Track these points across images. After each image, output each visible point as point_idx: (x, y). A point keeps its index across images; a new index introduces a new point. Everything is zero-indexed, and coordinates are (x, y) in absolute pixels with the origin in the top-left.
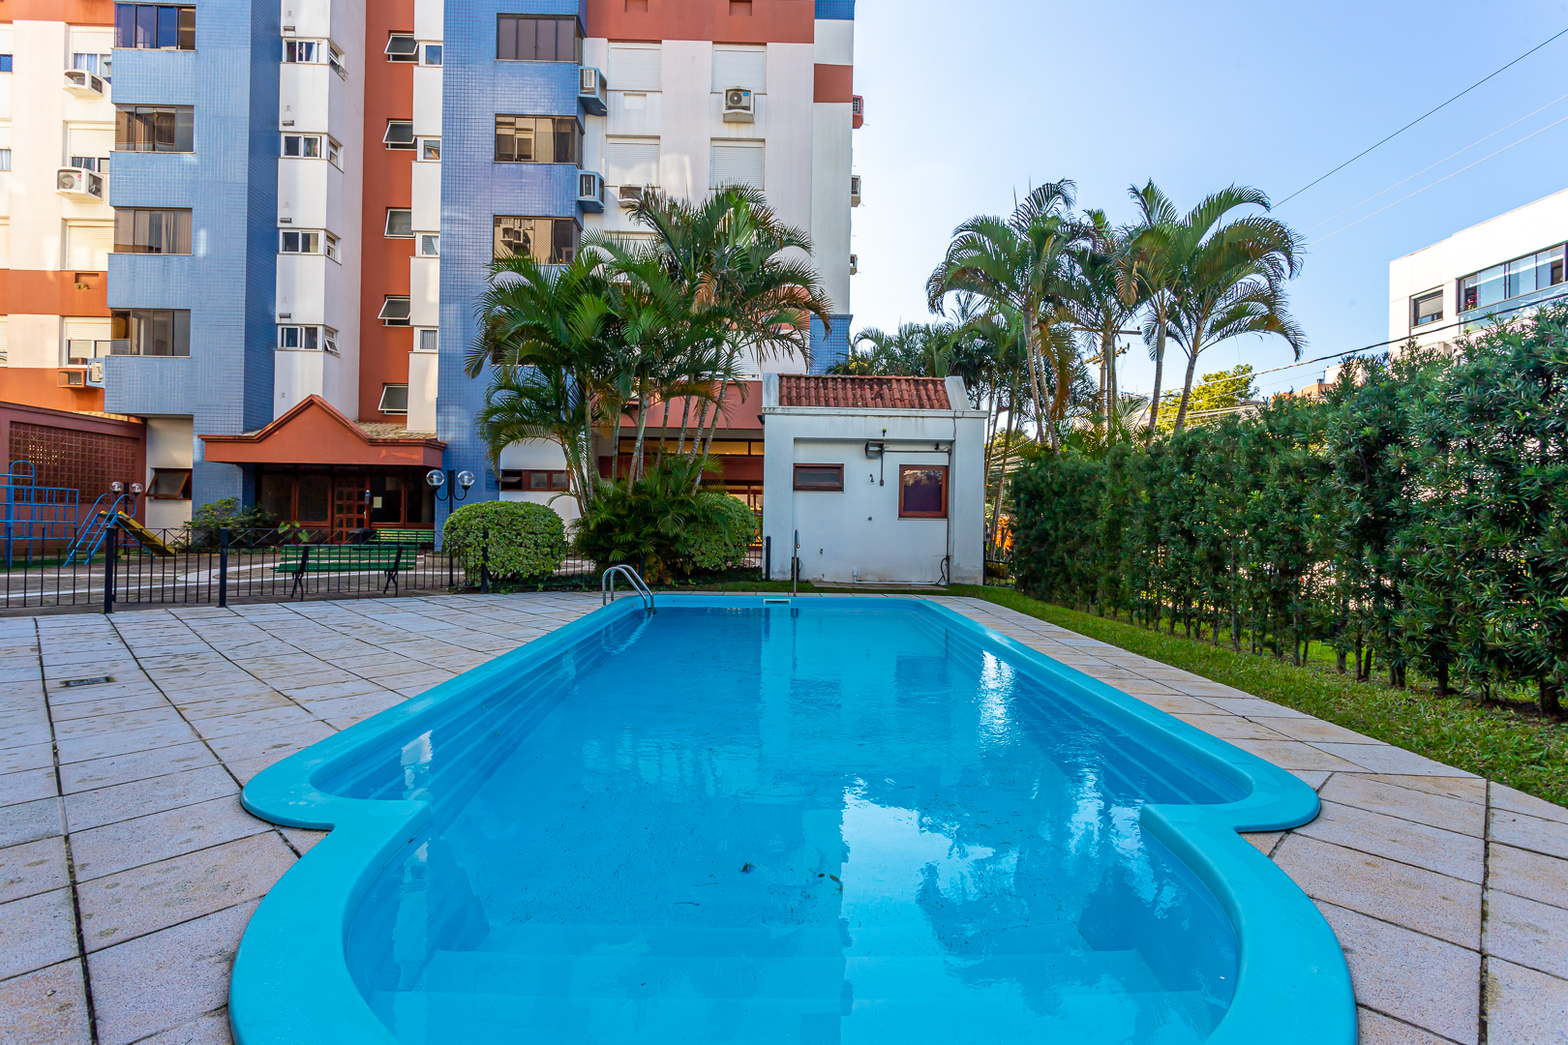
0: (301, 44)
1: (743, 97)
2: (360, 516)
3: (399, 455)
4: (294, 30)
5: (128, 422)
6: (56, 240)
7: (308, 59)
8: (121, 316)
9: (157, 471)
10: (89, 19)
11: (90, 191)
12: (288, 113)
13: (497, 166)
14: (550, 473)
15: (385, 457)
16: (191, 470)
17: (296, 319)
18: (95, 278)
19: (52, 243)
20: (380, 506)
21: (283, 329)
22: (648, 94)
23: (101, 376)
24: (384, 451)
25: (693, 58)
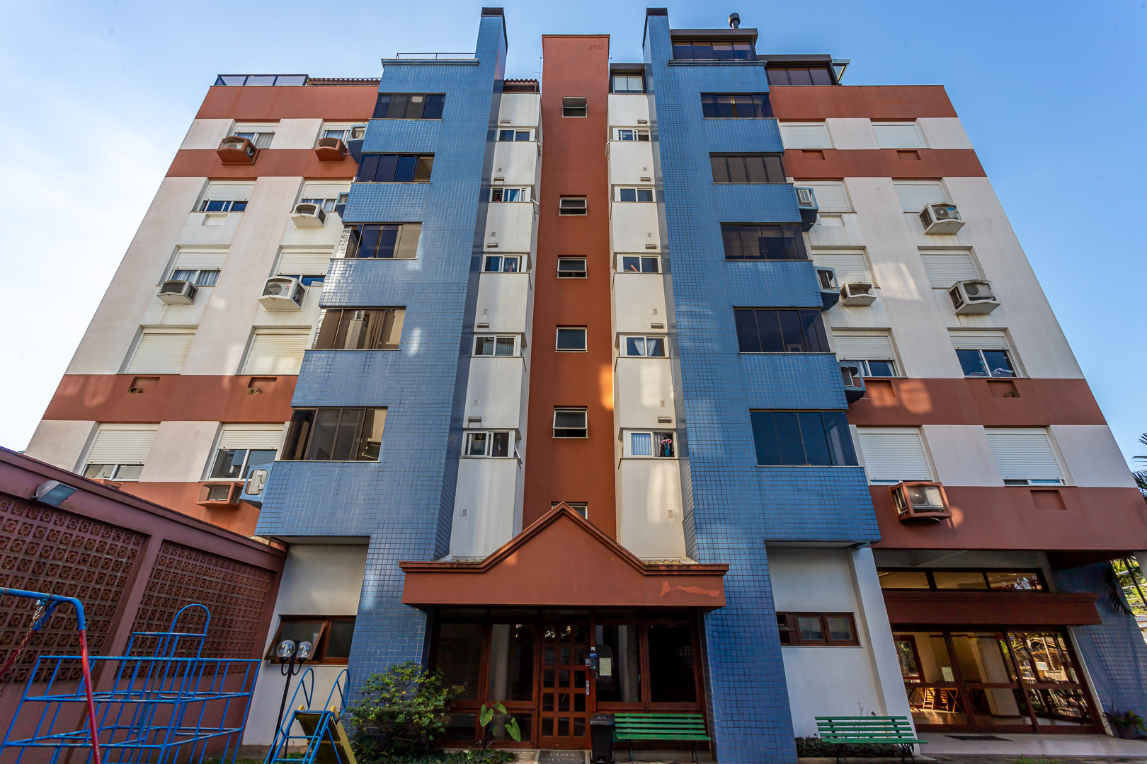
0: (507, 190)
1: (949, 212)
2: (579, 691)
3: (689, 590)
4: (503, 180)
5: (269, 547)
6: (241, 348)
7: (511, 200)
8: (303, 417)
9: (285, 619)
10: (325, 174)
11: (294, 299)
12: (493, 237)
13: (729, 264)
14: (823, 617)
15: (668, 594)
16: (355, 617)
17: (487, 423)
18: (273, 384)
19: (237, 350)
20: (610, 674)
21: (468, 434)
22: (843, 215)
23: (262, 486)
24: (666, 585)
25: (878, 189)
